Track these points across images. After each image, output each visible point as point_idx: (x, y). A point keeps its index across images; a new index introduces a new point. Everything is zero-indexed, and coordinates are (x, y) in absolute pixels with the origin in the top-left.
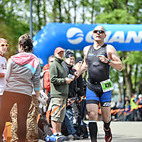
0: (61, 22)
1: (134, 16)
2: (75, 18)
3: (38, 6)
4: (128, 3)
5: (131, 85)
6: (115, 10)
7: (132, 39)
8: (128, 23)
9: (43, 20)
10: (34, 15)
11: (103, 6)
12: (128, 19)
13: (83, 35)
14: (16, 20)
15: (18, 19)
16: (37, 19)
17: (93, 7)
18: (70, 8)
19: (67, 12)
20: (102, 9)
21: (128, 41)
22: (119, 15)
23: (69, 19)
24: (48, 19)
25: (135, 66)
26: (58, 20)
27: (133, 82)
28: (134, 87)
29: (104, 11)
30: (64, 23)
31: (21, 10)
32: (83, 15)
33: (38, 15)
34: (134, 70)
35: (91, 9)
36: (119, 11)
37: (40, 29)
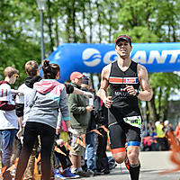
0: (75, 42)
1: (156, 33)
2: (91, 37)
3: (50, 25)
4: (150, 20)
5: (155, 110)
6: (135, 28)
7: (155, 60)
8: (150, 42)
9: (55, 40)
10: (46, 35)
11: (121, 23)
12: (150, 37)
13: (100, 56)
14: (25, 41)
15: (28, 40)
16: (49, 40)
17: (111, 25)
18: (84, 26)
19: (81, 31)
20: (121, 27)
21: (150, 62)
22: (140, 34)
23: (84, 38)
24: (61, 39)
25: (158, 89)
26: (72, 40)
27: (157, 106)
28: (158, 112)
29: (123, 29)
30: (79, 43)
31: (30, 30)
32: (100, 34)
33: (50, 35)
34: (158, 93)
35: (108, 27)
36: (140, 28)
37: (53, 51)
